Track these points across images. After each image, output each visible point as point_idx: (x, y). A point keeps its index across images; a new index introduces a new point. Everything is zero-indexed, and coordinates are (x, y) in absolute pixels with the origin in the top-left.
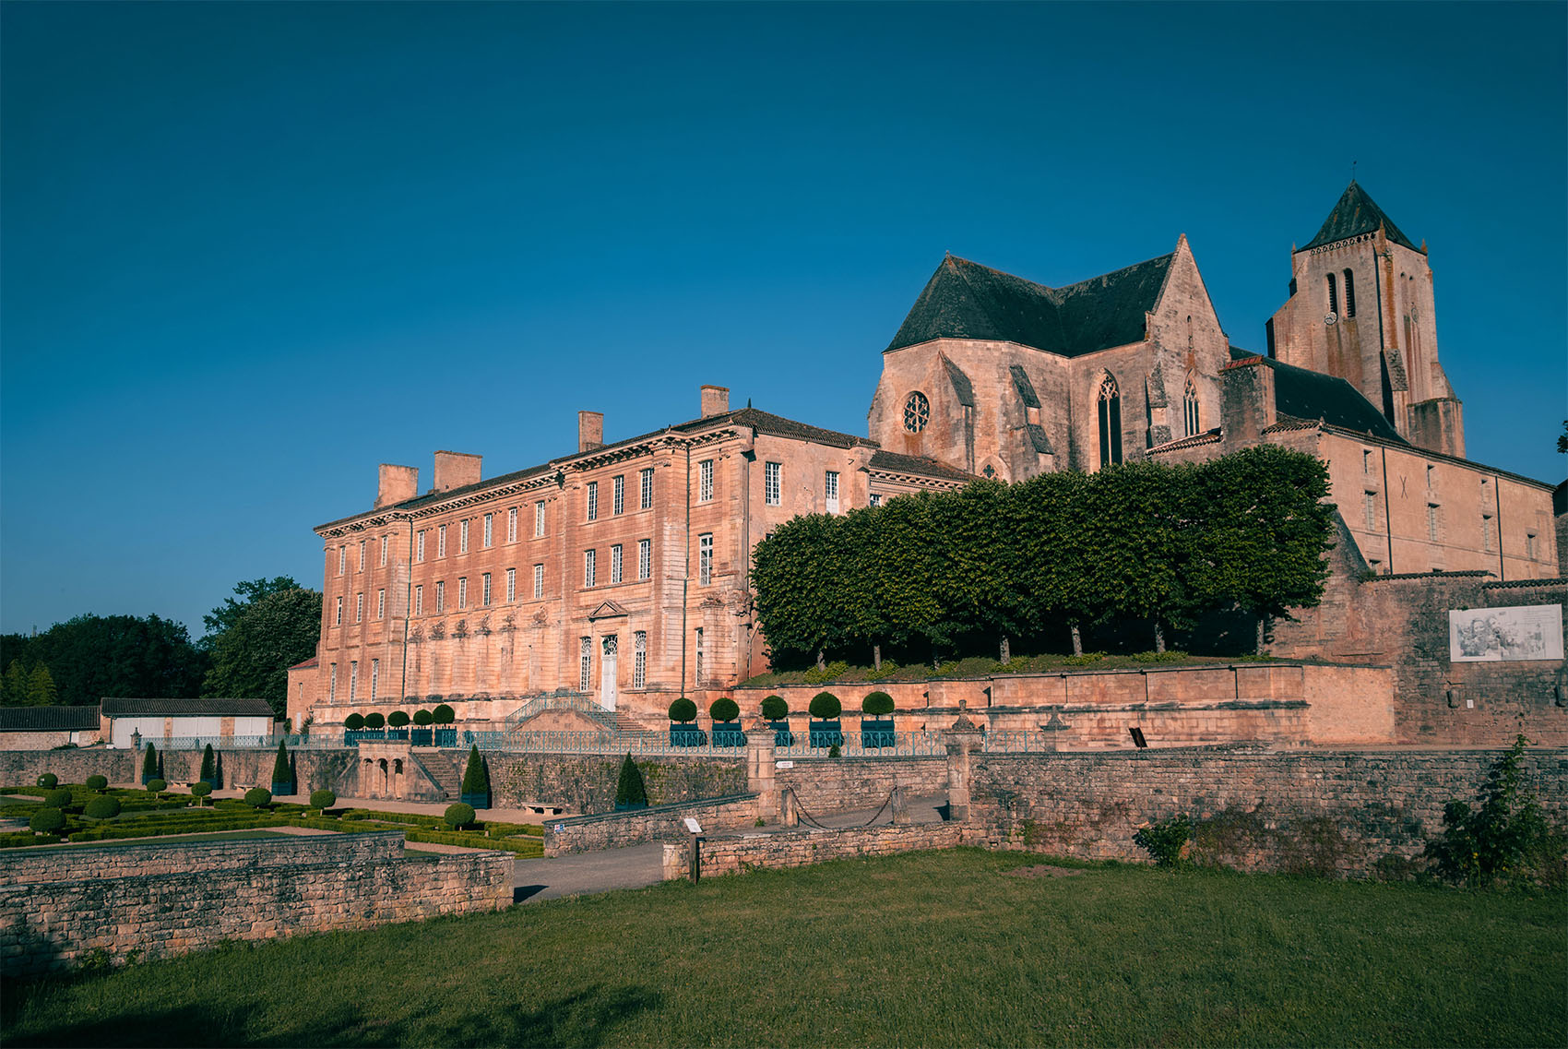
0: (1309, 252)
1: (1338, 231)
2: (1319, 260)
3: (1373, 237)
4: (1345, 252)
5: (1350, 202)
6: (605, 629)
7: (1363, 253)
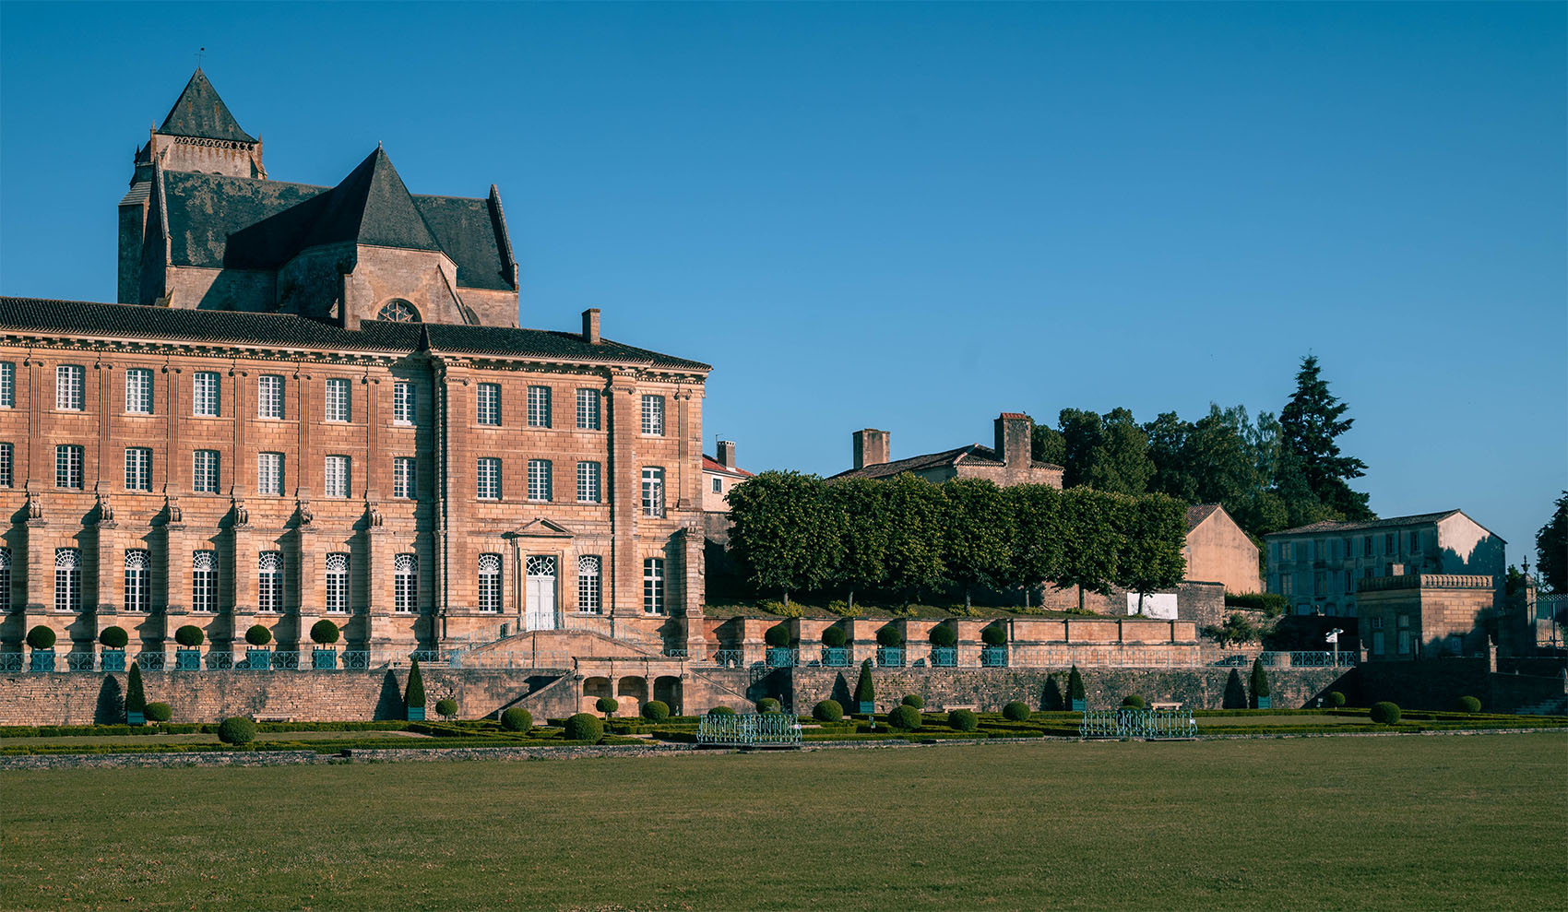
0: (173, 138)
1: (200, 125)
2: (185, 152)
3: (250, 148)
4: (218, 154)
5: (204, 94)
6: (536, 548)
7: (238, 161)
